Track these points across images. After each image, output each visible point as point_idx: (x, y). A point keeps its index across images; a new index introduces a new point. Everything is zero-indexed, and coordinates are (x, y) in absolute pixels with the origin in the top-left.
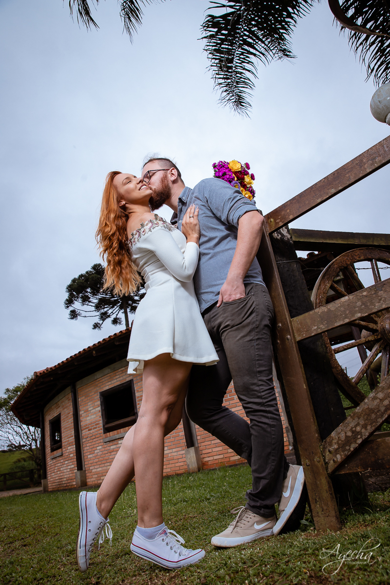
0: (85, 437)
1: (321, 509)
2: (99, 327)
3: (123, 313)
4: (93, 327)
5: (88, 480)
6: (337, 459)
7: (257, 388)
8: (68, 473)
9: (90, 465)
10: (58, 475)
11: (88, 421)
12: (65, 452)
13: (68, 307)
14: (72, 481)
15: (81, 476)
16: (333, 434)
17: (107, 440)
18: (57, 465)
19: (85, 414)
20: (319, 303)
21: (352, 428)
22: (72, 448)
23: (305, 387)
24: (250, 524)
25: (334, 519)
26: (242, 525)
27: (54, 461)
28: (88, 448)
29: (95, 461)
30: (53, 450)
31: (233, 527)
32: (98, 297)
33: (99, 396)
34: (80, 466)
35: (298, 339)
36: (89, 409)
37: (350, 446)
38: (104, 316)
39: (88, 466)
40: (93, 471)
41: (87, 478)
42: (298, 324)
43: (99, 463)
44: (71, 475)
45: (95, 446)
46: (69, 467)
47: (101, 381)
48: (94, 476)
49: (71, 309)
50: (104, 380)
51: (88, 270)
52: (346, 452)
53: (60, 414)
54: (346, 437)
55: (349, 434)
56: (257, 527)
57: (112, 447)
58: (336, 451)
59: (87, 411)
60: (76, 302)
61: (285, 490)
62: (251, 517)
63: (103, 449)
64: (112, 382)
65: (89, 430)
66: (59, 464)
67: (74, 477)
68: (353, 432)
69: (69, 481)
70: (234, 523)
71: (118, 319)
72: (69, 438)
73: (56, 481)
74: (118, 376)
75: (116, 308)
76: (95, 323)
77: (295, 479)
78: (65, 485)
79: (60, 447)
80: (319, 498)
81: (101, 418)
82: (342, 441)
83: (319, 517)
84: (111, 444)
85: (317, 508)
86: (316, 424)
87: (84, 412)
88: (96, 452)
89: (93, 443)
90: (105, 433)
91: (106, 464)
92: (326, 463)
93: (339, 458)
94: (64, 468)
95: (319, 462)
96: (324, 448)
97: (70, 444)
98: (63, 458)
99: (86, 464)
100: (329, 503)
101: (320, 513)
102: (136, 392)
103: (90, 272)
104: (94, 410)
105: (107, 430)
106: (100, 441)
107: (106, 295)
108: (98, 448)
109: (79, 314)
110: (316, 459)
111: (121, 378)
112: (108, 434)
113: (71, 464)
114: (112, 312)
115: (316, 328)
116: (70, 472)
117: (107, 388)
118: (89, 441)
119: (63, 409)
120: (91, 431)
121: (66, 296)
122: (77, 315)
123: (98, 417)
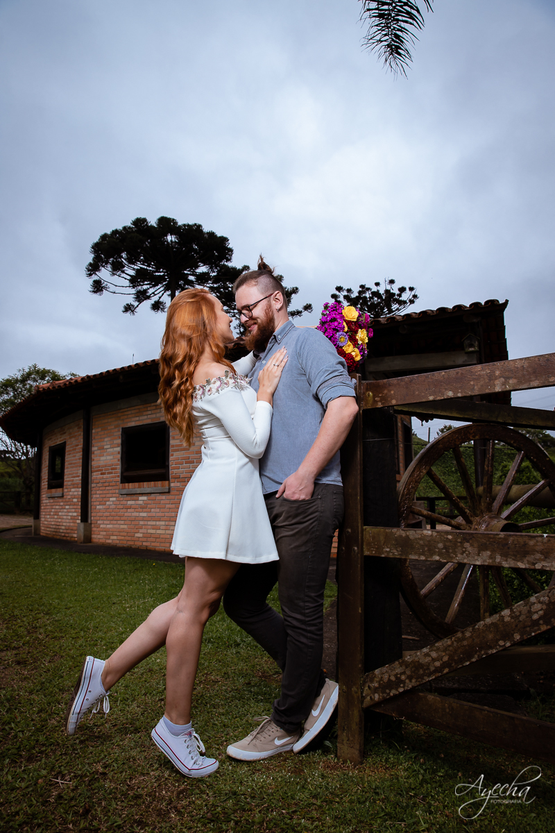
0: (95, 481)
1: (347, 739)
2: (133, 311)
3: (169, 295)
4: (123, 309)
5: (93, 536)
6: (375, 697)
7: (302, 604)
8: (68, 521)
9: (98, 518)
10: (54, 520)
11: (102, 462)
12: (67, 494)
13: (90, 275)
14: (73, 532)
15: (85, 530)
16: (377, 672)
17: (124, 492)
18: (54, 507)
19: (99, 451)
20: (407, 495)
21: (397, 674)
22: (78, 492)
23: (360, 611)
24: (271, 738)
25: (357, 752)
26: (262, 739)
27: (52, 501)
28: (98, 496)
29: (105, 514)
30: (50, 487)
31: (252, 737)
32: (136, 267)
33: (120, 433)
34: (85, 515)
35: (366, 553)
36: (105, 447)
37: (390, 691)
38: (142, 296)
39: (95, 518)
40: (101, 526)
41: (93, 533)
42: (370, 536)
43: (111, 518)
44: (72, 524)
45: (108, 495)
46: (70, 514)
47: (126, 413)
48: (101, 533)
49: (95, 277)
50: (130, 412)
51: (126, 225)
52: (385, 695)
53: (65, 443)
54: (389, 679)
55: (393, 678)
56: (278, 742)
57: (129, 503)
58: (375, 690)
59: (102, 448)
60: (103, 268)
61: (314, 707)
62: (274, 730)
63: (118, 503)
64: (141, 418)
65: (102, 474)
66: (57, 507)
67: (75, 528)
68: (397, 678)
69: (68, 531)
70: (255, 733)
71: (161, 303)
72: (74, 477)
73: (51, 526)
74: (150, 412)
75: (160, 288)
76: (127, 305)
77: (328, 699)
78: (63, 534)
79: (61, 486)
80: (348, 727)
81: (120, 463)
82: (384, 682)
83: (343, 744)
84: (129, 498)
85: (343, 736)
86: (363, 653)
87: (98, 449)
88: (108, 503)
89: (105, 492)
90: (122, 482)
91: (119, 522)
92: (363, 698)
93: (377, 697)
94: (63, 514)
95: (356, 693)
96: (365, 682)
97: (74, 486)
98: (64, 500)
99: (93, 516)
100: (356, 736)
101: (345, 742)
102: (171, 438)
103: (130, 228)
104: (111, 450)
105: (125, 479)
106: (114, 491)
107: (149, 266)
108: (111, 499)
109: (105, 288)
110: (354, 689)
111: (154, 416)
112: (127, 484)
113: (73, 510)
114: (153, 293)
115: (388, 550)
116: (71, 521)
117: (133, 424)
118: (101, 488)
119: (70, 438)
120: (105, 476)
121: (90, 258)
122: (102, 287)
123: (116, 460)
